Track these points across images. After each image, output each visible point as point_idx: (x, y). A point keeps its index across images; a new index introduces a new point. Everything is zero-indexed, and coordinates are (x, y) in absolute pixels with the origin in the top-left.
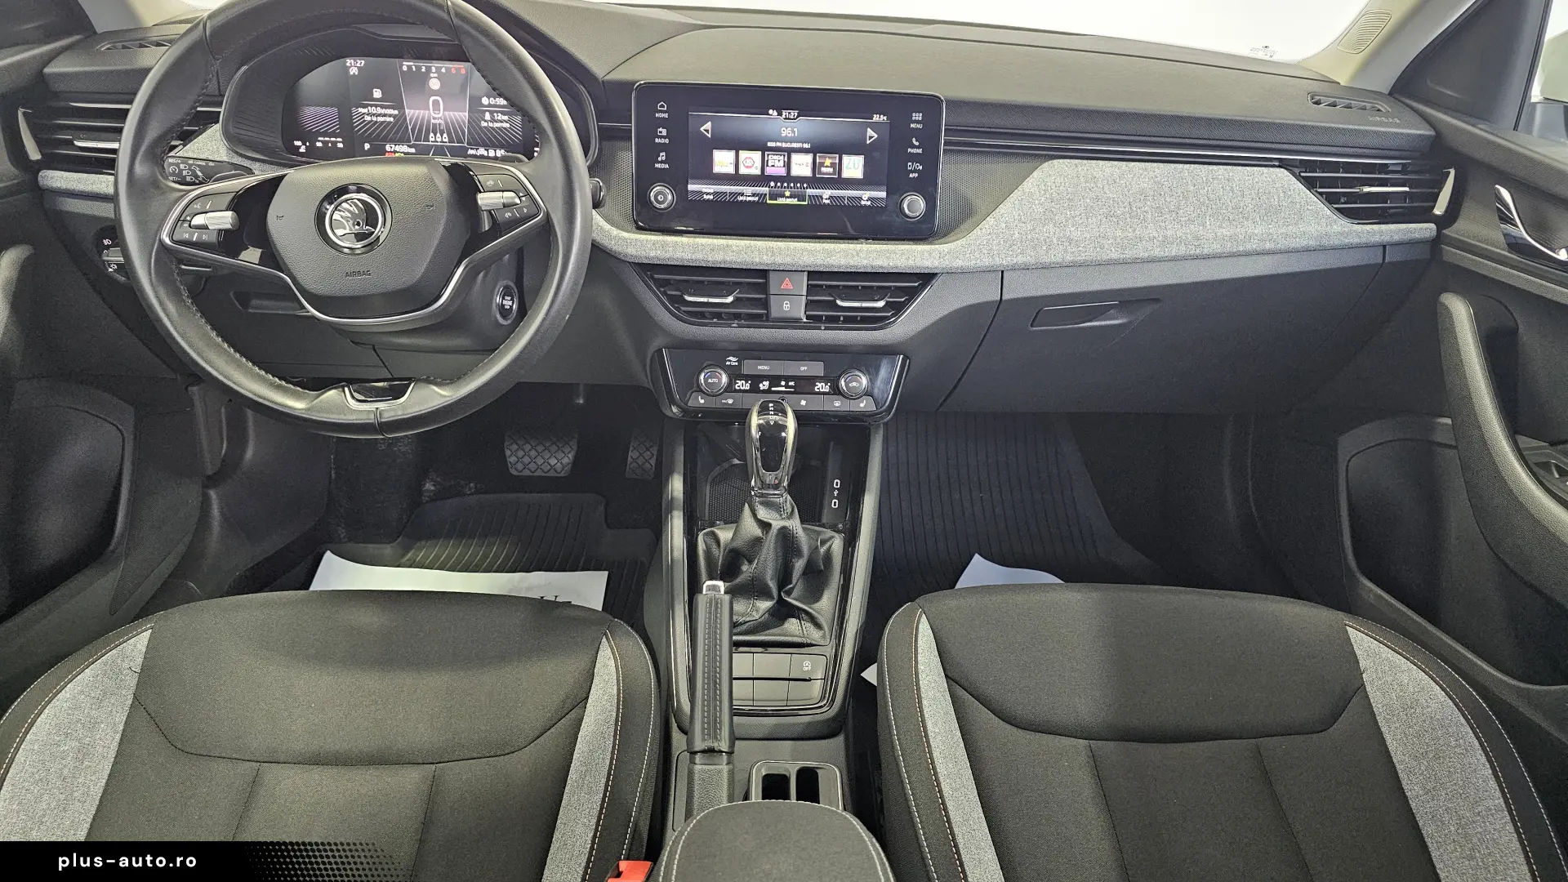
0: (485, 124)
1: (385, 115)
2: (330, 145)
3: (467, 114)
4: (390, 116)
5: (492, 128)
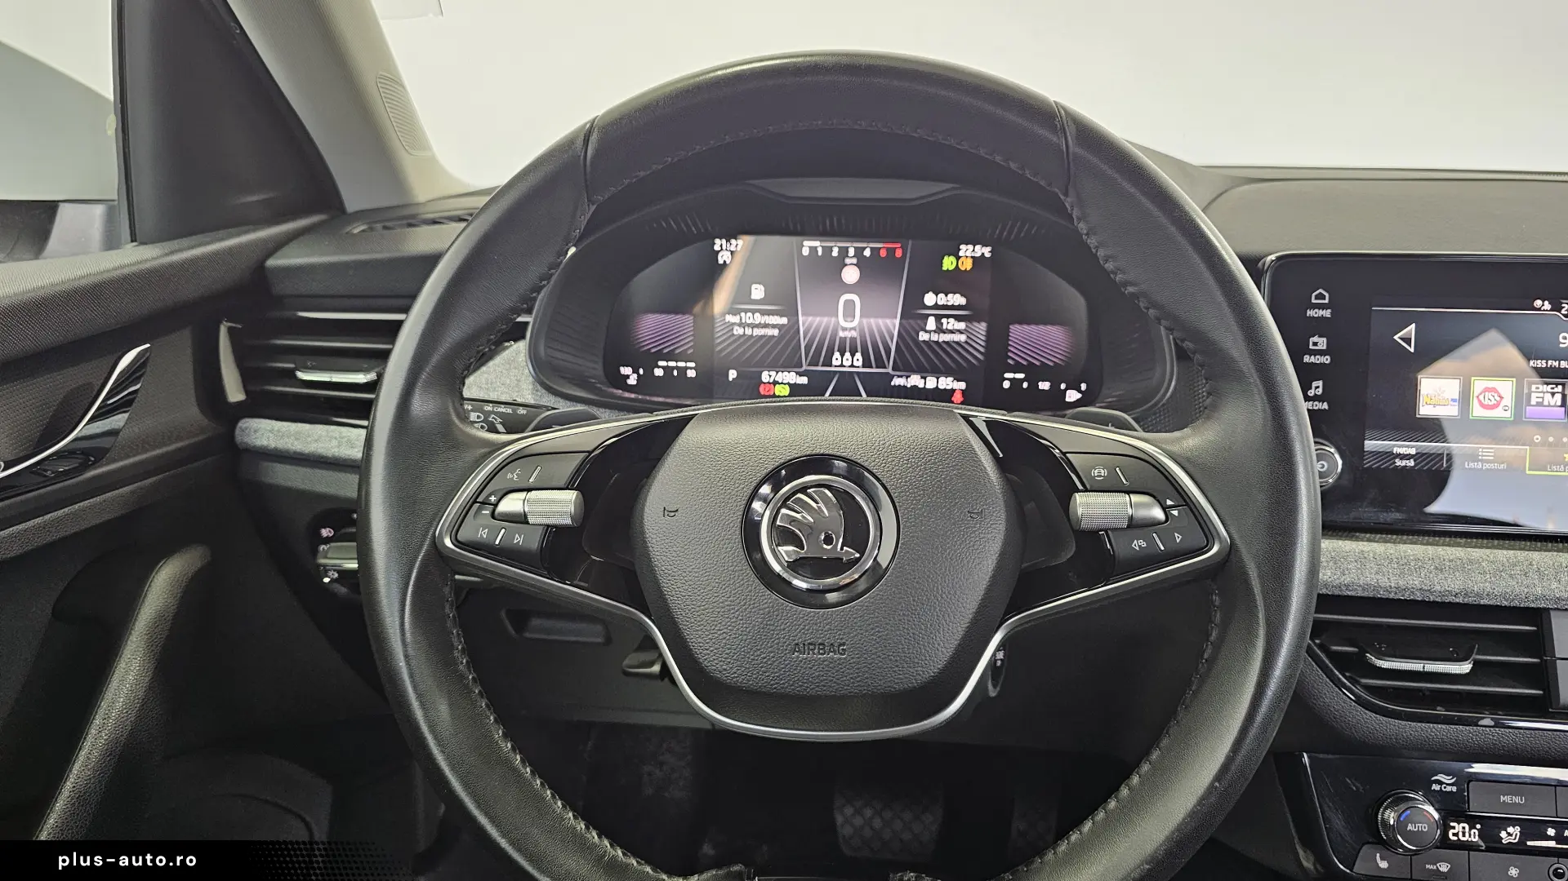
0: (926, 337)
1: (766, 326)
2: (675, 373)
3: (897, 322)
5: (936, 342)
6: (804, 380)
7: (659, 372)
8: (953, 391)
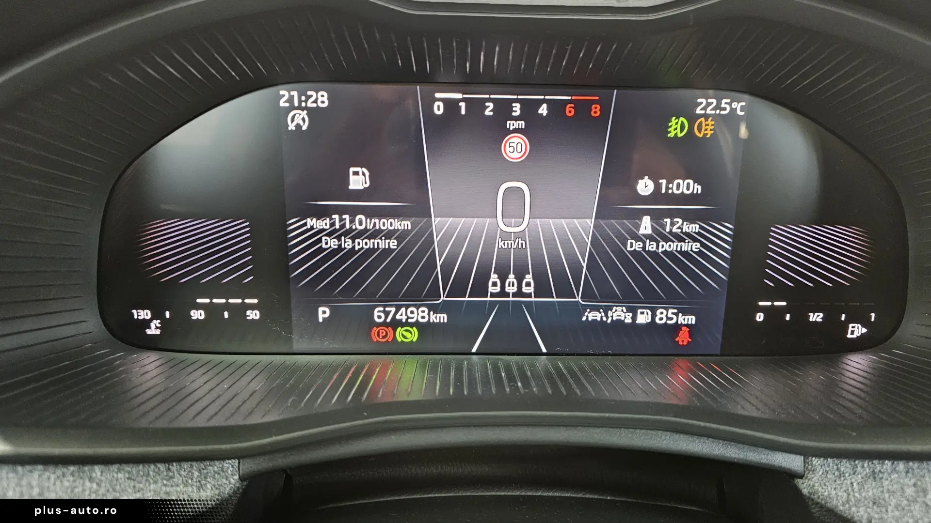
0: (637, 246)
1: (375, 234)
2: (226, 315)
3: (590, 223)
5: (654, 255)
6: (443, 318)
7: (197, 315)
8: (677, 327)
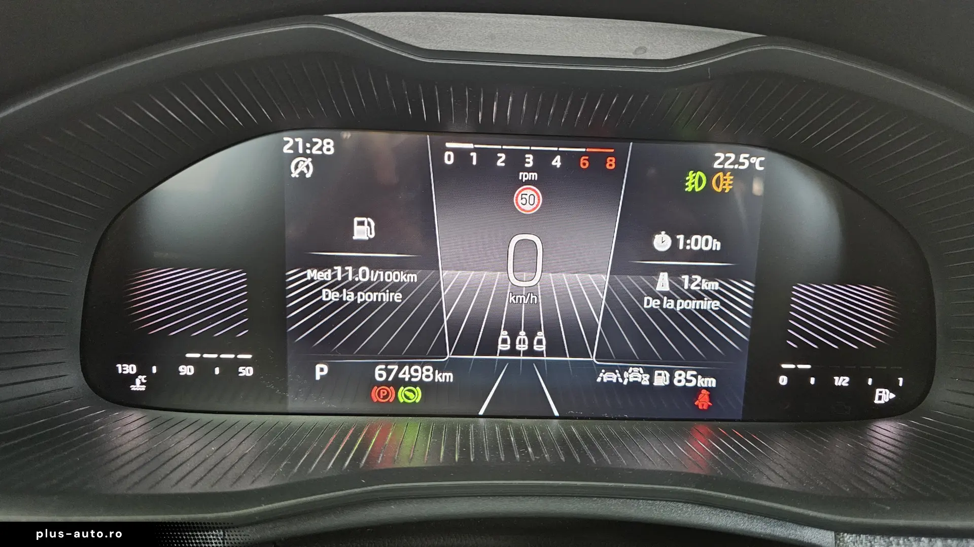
0: (654, 304)
1: (379, 287)
2: (217, 371)
3: (606, 278)
4: (394, 288)
5: (672, 313)
6: (449, 376)
7: (186, 370)
8: (697, 390)
